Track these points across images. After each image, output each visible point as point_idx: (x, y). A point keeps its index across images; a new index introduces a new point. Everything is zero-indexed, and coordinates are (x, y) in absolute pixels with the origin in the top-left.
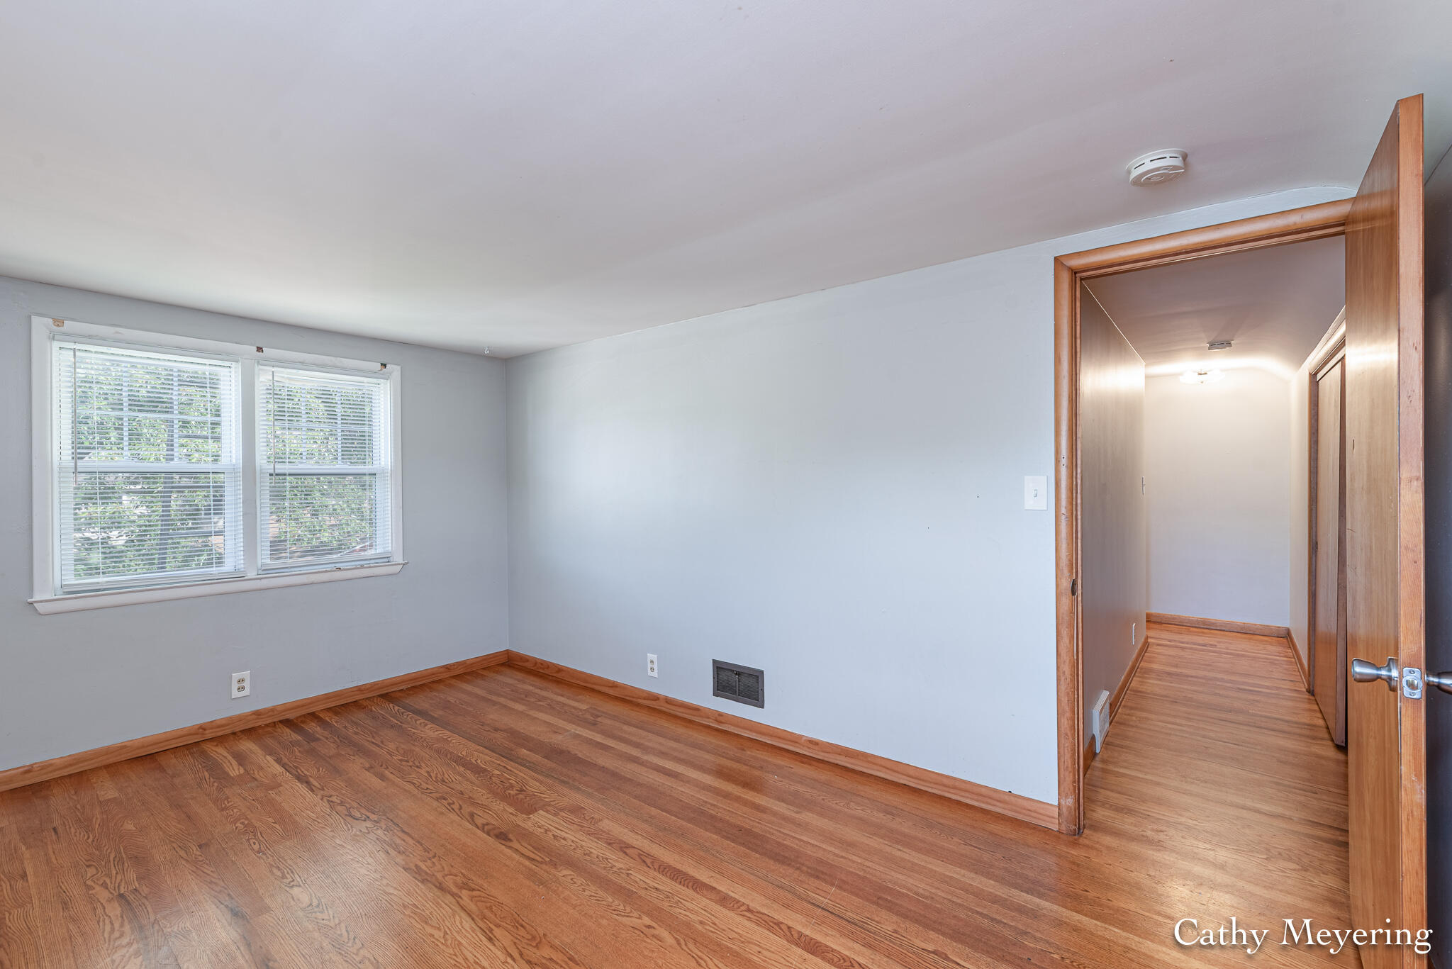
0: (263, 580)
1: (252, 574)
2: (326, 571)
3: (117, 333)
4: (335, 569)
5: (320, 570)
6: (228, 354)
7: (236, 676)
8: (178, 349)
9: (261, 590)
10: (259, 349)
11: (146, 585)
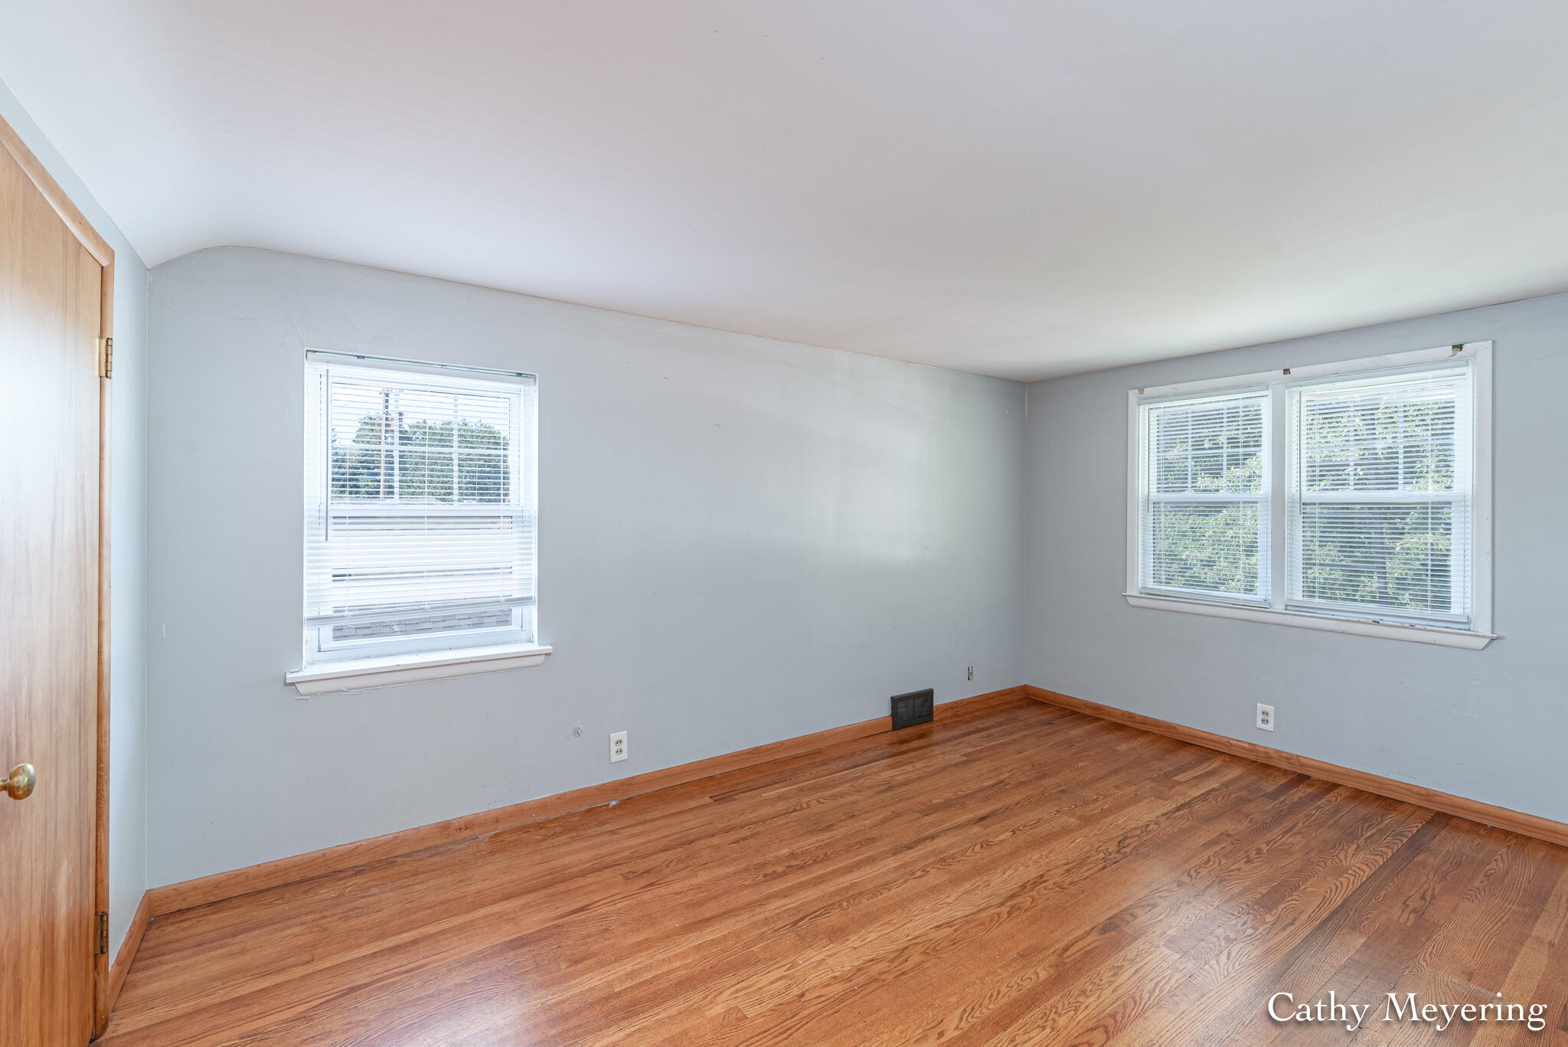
0: (1286, 616)
1: (1280, 608)
2: (1359, 622)
3: (1174, 388)
4: (1371, 621)
5: (1351, 619)
6: (1259, 384)
7: (1261, 707)
8: (1217, 391)
9: (1286, 626)
10: (1286, 371)
11: (1195, 599)
